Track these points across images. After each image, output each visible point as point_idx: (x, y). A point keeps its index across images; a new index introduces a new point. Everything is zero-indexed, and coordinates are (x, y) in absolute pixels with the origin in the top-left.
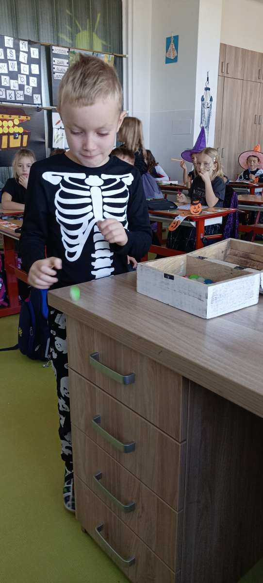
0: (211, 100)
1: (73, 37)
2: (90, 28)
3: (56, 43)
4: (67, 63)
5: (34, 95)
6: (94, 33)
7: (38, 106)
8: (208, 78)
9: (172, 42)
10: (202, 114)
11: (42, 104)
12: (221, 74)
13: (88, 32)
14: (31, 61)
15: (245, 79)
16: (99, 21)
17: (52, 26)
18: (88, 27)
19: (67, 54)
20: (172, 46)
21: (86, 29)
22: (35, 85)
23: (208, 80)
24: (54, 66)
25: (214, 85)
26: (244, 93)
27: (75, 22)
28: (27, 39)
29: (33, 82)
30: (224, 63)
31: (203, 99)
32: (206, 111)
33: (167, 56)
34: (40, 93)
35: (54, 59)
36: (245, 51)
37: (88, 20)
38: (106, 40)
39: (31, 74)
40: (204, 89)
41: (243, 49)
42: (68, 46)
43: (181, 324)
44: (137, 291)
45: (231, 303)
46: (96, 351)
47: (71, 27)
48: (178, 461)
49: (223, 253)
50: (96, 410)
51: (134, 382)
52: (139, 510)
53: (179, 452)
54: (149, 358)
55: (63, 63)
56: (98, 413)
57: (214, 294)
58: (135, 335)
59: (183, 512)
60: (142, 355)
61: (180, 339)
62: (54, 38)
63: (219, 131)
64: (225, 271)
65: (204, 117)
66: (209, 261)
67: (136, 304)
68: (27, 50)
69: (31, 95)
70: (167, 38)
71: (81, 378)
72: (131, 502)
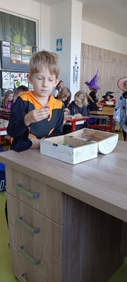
0: (78, 68)
1: (12, 37)
2: (20, 34)
3: (4, 40)
4: (10, 49)
6: (22, 36)
8: (76, 58)
9: (59, 41)
10: (74, 74)
12: (82, 56)
15: (93, 59)
16: (25, 31)
17: (2, 32)
19: (10, 45)
20: (59, 43)
21: (19, 34)
23: (76, 59)
24: (3, 50)
25: (79, 61)
26: (93, 66)
27: (13, 31)
30: (83, 52)
31: (74, 68)
32: (76, 73)
33: (57, 48)
35: (3, 47)
36: (92, 47)
37: (20, 30)
38: (28, 39)
40: (74, 63)
41: (92, 46)
42: (10, 41)
43: (61, 167)
44: (41, 153)
45: (85, 157)
46: (20, 183)
47: (12, 33)
48: (61, 236)
49: (82, 135)
50: (20, 213)
51: (39, 197)
52: (42, 263)
53: (61, 231)
54: (46, 184)
55: (7, 49)
56: (21, 215)
57: (77, 152)
58: (39, 173)
59: (64, 261)
60: (42, 183)
61: (60, 174)
62: (3, 37)
63: (82, 82)
64: (82, 142)
65: (75, 76)
66: (75, 138)
67: (40, 159)
70: (57, 40)
71: (13, 197)
72: (38, 259)
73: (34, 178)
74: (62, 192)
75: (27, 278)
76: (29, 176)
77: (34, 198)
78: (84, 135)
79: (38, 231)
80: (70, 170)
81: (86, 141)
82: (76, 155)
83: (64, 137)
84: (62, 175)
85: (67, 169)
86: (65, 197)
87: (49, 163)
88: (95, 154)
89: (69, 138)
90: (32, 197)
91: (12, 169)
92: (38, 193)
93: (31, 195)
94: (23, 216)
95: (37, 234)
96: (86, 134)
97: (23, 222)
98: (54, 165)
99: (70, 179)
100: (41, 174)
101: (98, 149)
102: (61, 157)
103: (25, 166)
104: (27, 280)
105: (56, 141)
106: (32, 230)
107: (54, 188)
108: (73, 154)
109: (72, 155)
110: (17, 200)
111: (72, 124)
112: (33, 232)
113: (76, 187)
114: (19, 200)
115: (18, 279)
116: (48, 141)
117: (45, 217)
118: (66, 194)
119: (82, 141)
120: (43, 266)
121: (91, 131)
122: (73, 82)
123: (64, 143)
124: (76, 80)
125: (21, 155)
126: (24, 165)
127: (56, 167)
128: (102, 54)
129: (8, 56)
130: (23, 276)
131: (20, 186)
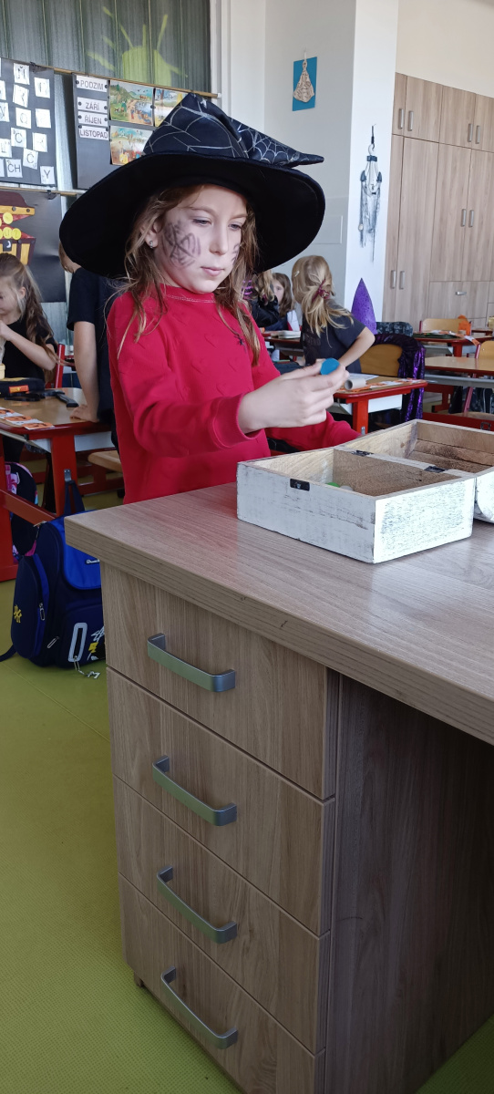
0: (379, 179)
1: (115, 59)
2: (148, 42)
3: (83, 70)
4: (105, 108)
5: (42, 168)
6: (155, 52)
7: (48, 188)
8: (373, 138)
9: (305, 69)
10: (362, 205)
11: (56, 185)
12: (397, 131)
13: (144, 49)
14: (34, 103)
15: (442, 141)
16: (165, 32)
17: (75, 38)
18: (144, 41)
19: (105, 90)
20: (305, 78)
21: (141, 44)
22: (44, 149)
23: (373, 142)
24: (80, 113)
25: (384, 150)
26: (441, 168)
27: (119, 30)
28: (28, 61)
29: (40, 142)
30: (403, 111)
31: (363, 178)
32: (370, 200)
33: (296, 97)
34: (53, 164)
35: (79, 99)
36: (442, 90)
37: (144, 27)
38: (178, 64)
39: (35, 128)
40: (365, 158)
41: (438, 85)
42: (107, 75)
43: (325, 573)
44: (239, 517)
45: (421, 534)
46: (159, 632)
47: (113, 40)
48: (320, 838)
49: (405, 448)
50: (160, 748)
51: (234, 687)
52: (244, 937)
53: (319, 820)
54: (262, 637)
55: (97, 107)
56: (164, 753)
57: (388, 515)
58: (235, 593)
59: (329, 937)
60: (248, 633)
61: (322, 599)
62: (79, 59)
63: (394, 238)
64: (408, 475)
65: (367, 211)
66: (378, 457)
67: (236, 540)
68: (27, 81)
69: (36, 168)
70: (295, 63)
71: (132, 686)
72: (230, 921)
73: (213, 615)
74: (329, 670)
75: (184, 987)
76: (195, 605)
77: (215, 689)
78: (413, 446)
79: (227, 817)
80: (363, 587)
81: (427, 470)
82: (384, 527)
83: (331, 456)
84: (329, 603)
85: (348, 582)
86: (340, 690)
87: (274, 558)
88: (461, 525)
89: (354, 458)
90: (208, 686)
91: (127, 575)
92: (231, 671)
93: (204, 679)
94: (170, 757)
95: (224, 828)
96: (423, 443)
97: (172, 779)
98: (293, 566)
99: (362, 619)
100: (244, 598)
101: (476, 502)
102: (324, 535)
103: (178, 565)
104: (183, 996)
105: (300, 471)
106: (208, 812)
107: (296, 655)
108: (373, 522)
109: (369, 525)
110: (149, 697)
111: (354, 408)
112: (211, 819)
113: (389, 653)
114: (155, 698)
115: (152, 989)
116: (269, 471)
117: (258, 766)
118: (344, 676)
119: (409, 471)
120: (248, 949)
121: (444, 432)
122: (359, 238)
123: (330, 481)
124: (372, 230)
125: (161, 522)
126: (175, 563)
127: (305, 571)
128: (480, 119)
129: (99, 138)
130: (169, 978)
131: (159, 642)
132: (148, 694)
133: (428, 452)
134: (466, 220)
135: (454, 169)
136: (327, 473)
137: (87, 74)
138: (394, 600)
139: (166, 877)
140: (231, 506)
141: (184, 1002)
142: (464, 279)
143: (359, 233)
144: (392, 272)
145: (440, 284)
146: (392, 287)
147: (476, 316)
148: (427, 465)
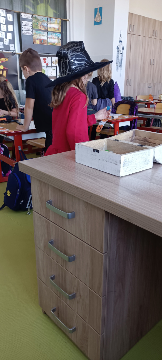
0: (123, 49)
1: (34, 7)
2: (45, 2)
3: (24, 11)
4: (31, 24)
5: (10, 45)
6: (48, 5)
7: (12, 52)
8: (121, 35)
9: (98, 11)
10: (117, 57)
11: (15, 51)
12: (129, 32)
13: (44, 4)
14: (8, 23)
15: (144, 36)
17: (21, 1)
19: (31, 18)
20: (98, 14)
21: (43, 2)
22: (11, 38)
23: (121, 36)
24: (23, 26)
25: (125, 39)
26: (143, 45)
28: (5, 8)
29: (9, 36)
30: (131, 25)
31: (118, 48)
32: (120, 56)
33: (95, 21)
34: (14, 43)
35: (22, 21)
36: (144, 18)
38: (56, 9)
39: (8, 31)
40: (118, 41)
41: (143, 17)
42: (32, 13)
43: (104, 180)
44: (76, 161)
45: (136, 167)
46: (50, 199)
47: (33, 1)
48: (102, 267)
49: (131, 138)
50: (50, 237)
51: (74, 217)
52: (78, 298)
53: (102, 260)
54: (84, 201)
55: (28, 24)
56: (52, 238)
57: (125, 161)
58: (75, 186)
59: (105, 297)
60: (79, 199)
61: (103, 188)
62: (22, 7)
63: (128, 69)
64: (132, 148)
65: (119, 59)
66: (122, 142)
67: (75, 169)
68: (5, 15)
69: (8, 45)
70: (95, 9)
71: (41, 217)
72: (73, 292)
73: (68, 193)
74: (105, 211)
75: (59, 314)
76: (61, 190)
77: (68, 218)
78: (134, 138)
79: (72, 259)
80: (116, 184)
81: (138, 146)
82: (124, 165)
83: (107, 141)
84: (106, 189)
85: (112, 182)
86: (109, 218)
87: (87, 175)
88: (149, 164)
89: (114, 142)
90: (66, 217)
91: (40, 181)
92: (73, 212)
93: (65, 214)
94: (54, 240)
95: (71, 262)
96: (137, 137)
97: (55, 247)
98: (94, 178)
99: (116, 195)
100: (77, 188)
101: (154, 156)
102: (104, 167)
104: (58, 316)
105: (96, 146)
106: (66, 257)
107: (95, 207)
108: (120, 163)
109: (118, 164)
110: (47, 220)
111: (114, 125)
112: (67, 260)
113: (125, 206)
114: (48, 221)
115: (48, 314)
116: (86, 146)
117: (82, 243)
118: (110, 213)
119: (132, 146)
120: (79, 302)
121: (144, 133)
122: (116, 69)
123: (106, 149)
124: (120, 66)
125: (50, 163)
126: (55, 177)
127: (98, 179)
128: (157, 28)
129: (29, 34)
130: (54, 311)
132: (46, 219)
133: (138, 140)
134: (152, 63)
135: (148, 45)
136: (105, 147)
137: (25, 13)
138: (127, 189)
139: (52, 278)
140: (73, 158)
141: (59, 318)
142: (151, 82)
143: (116, 67)
144: (127, 80)
145: (143, 84)
146: (127, 85)
147: (155, 94)
148: (138, 144)
